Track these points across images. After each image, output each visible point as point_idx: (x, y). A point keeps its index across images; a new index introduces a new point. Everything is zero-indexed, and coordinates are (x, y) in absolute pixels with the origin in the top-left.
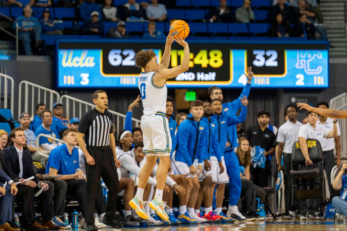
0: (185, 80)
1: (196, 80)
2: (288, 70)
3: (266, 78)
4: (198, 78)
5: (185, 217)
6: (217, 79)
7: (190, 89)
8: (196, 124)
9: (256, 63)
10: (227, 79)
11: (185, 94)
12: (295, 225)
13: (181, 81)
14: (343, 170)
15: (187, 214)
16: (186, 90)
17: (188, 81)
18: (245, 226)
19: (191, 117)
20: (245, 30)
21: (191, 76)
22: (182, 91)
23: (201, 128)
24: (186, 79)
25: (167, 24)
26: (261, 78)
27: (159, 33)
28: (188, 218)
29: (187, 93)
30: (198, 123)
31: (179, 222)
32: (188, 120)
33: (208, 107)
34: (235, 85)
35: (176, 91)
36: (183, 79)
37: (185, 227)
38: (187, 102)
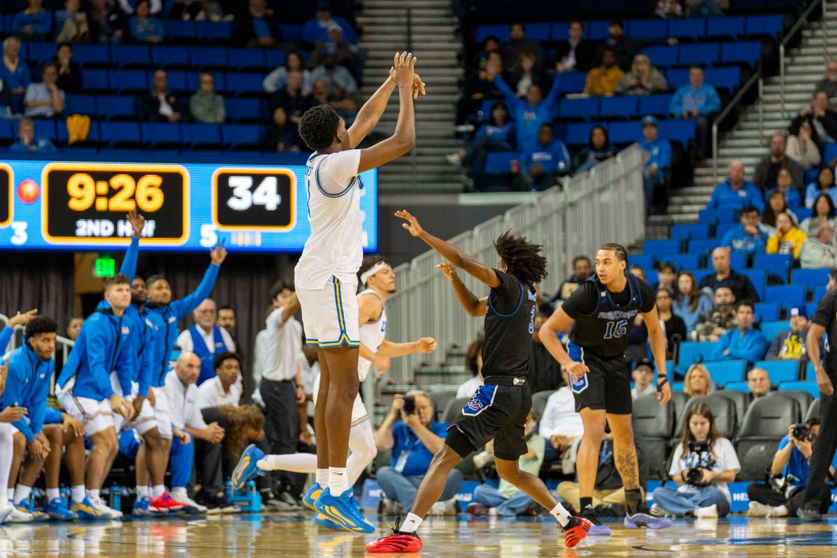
0: (93, 236)
1: (115, 235)
2: (298, 219)
3: (254, 233)
4: (121, 232)
5: (83, 507)
6: (158, 234)
7: (103, 252)
8: (117, 320)
9: (234, 204)
10: (178, 233)
11: (93, 264)
12: (299, 522)
13: (87, 236)
14: (395, 412)
15: (86, 502)
16: (96, 255)
17: (100, 236)
18: (204, 525)
19: (107, 307)
20: (214, 138)
21: (107, 228)
22: (88, 257)
23: (125, 331)
24: (97, 233)
25: (60, 124)
26: (244, 233)
27: (42, 143)
28: (89, 510)
29: (98, 262)
30: (121, 319)
31: (77, 516)
32: (102, 315)
33: (140, 289)
34: (193, 245)
35: (77, 257)
36: (90, 233)
37: (82, 526)
38: (97, 279)
